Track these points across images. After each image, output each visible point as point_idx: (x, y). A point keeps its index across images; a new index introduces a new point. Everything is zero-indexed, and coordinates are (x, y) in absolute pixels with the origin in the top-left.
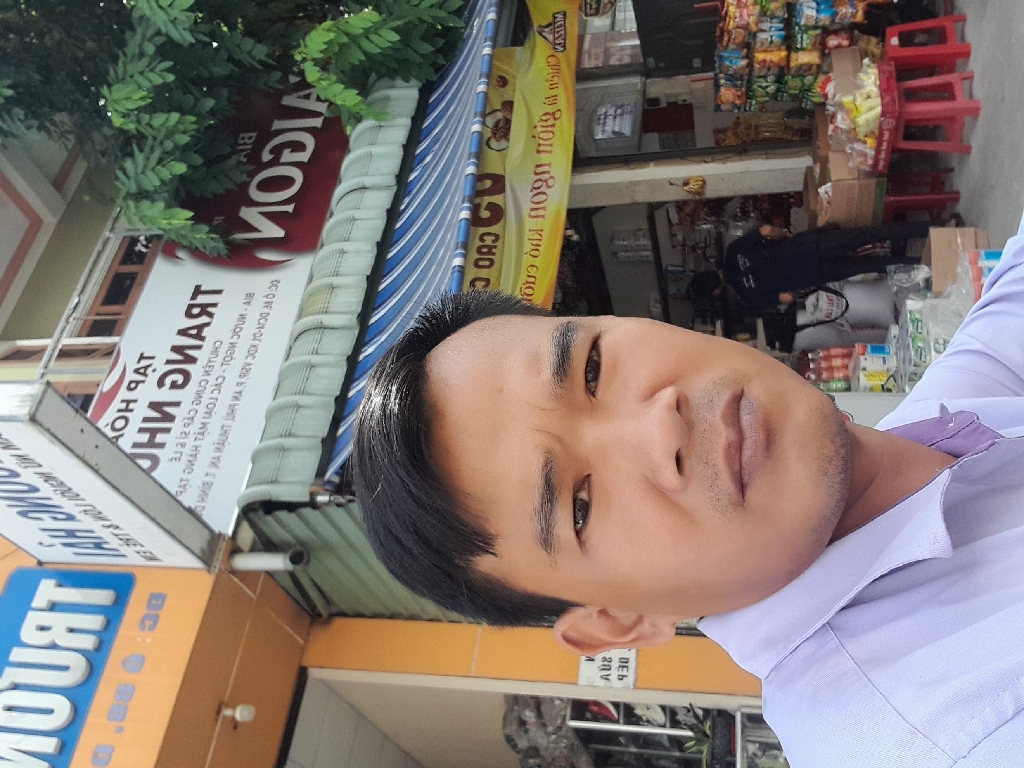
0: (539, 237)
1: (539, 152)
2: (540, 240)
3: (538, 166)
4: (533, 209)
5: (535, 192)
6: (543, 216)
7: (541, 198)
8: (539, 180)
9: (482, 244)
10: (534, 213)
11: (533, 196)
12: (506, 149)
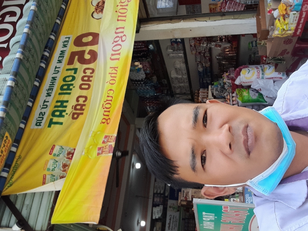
0: (116, 72)
1: (118, 20)
2: (116, 74)
3: (117, 29)
4: (112, 55)
5: (115, 44)
6: (118, 59)
7: (118, 47)
8: (118, 37)
9: (85, 75)
10: (113, 57)
11: (114, 46)
12: (101, 18)
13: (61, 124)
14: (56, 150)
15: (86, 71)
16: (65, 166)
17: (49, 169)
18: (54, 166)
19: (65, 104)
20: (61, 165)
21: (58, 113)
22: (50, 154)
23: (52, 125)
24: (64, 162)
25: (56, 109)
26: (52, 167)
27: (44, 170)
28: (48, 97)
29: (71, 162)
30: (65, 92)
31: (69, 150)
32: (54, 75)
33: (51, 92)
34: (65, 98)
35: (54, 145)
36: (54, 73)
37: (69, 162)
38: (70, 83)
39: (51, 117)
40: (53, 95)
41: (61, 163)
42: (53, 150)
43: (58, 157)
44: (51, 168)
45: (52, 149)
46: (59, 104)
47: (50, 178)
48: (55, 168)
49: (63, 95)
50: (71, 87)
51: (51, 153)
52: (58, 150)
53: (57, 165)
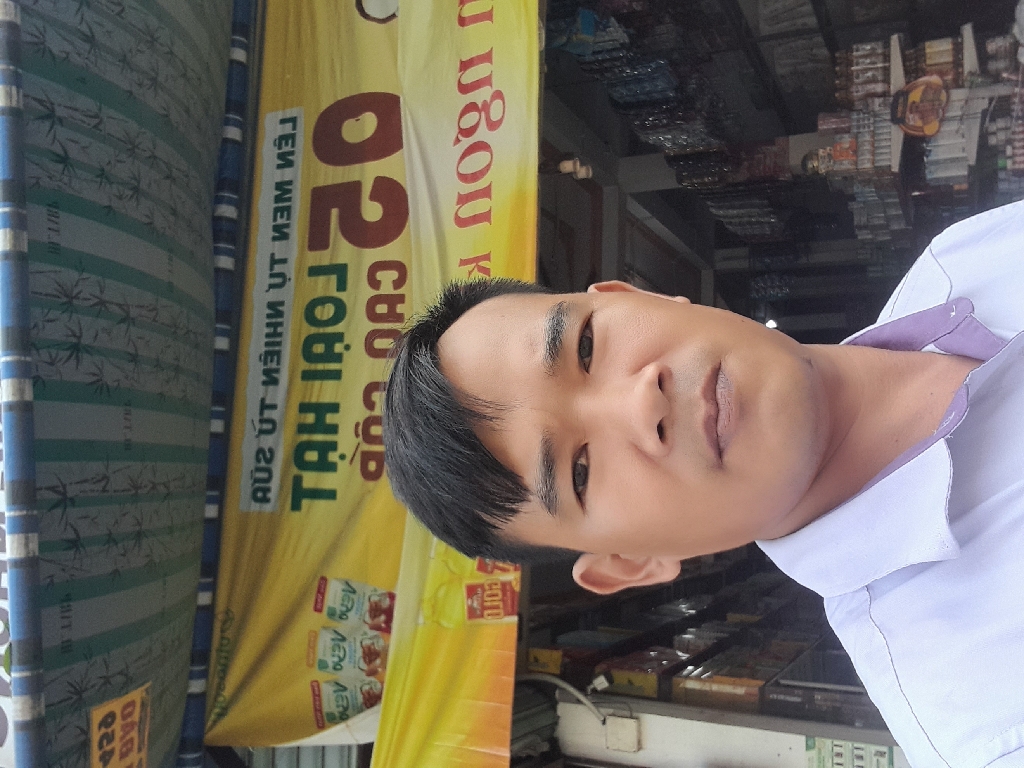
1: (462, 21)
3: (465, 66)
4: (463, 199)
5: (466, 142)
6: (485, 217)
7: (478, 160)
8: (471, 107)
9: (375, 293)
10: (467, 211)
11: (463, 157)
12: (394, 16)
13: (331, 495)
14: (334, 595)
15: (380, 275)
16: (371, 655)
17: (323, 665)
18: (337, 652)
19: (330, 418)
20: (360, 653)
21: (312, 456)
22: (318, 609)
23: (305, 503)
24: (367, 642)
25: (305, 437)
26: (333, 656)
27: (310, 666)
28: (271, 388)
29: (388, 639)
30: (320, 367)
31: (375, 599)
32: (274, 295)
33: (274, 365)
34: (325, 392)
35: (324, 581)
36: (272, 286)
37: (381, 643)
38: (330, 330)
39: (295, 471)
40: (284, 377)
41: (358, 644)
42: (323, 595)
43: (344, 622)
44: (331, 661)
45: (319, 592)
46: (310, 418)
47: (333, 697)
48: (341, 660)
49: (317, 383)
50: (338, 348)
51: (319, 607)
52: (340, 594)
53: (347, 650)
